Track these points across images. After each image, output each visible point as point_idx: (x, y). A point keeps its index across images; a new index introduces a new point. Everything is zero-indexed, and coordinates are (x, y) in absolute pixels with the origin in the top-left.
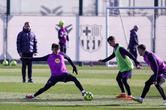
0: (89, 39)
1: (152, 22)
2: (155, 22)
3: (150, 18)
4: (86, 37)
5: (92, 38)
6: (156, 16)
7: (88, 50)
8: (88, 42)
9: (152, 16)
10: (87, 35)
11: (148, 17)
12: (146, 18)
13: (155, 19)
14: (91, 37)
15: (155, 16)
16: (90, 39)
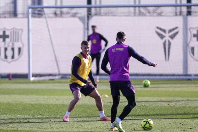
0: (6, 46)
1: (84, 23)
2: (88, 23)
4: (3, 43)
5: (11, 44)
7: (6, 59)
9: (84, 17)
10: (4, 40)
11: (79, 18)
13: (88, 20)
14: (9, 43)
15: (88, 17)
16: (9, 46)
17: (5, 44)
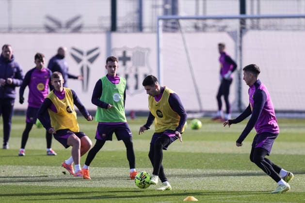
0: (127, 72)
2: (241, 41)
3: (232, 34)
4: (123, 68)
5: (133, 70)
6: (243, 30)
8: (127, 76)
9: (236, 32)
11: (229, 33)
12: (225, 35)
14: (131, 68)
15: (241, 32)
16: (131, 72)
17: (125, 69)
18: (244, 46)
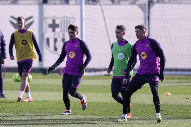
0: (56, 37)
1: (144, 12)
2: (149, 12)
3: (141, 7)
4: (53, 33)
5: (61, 35)
6: (151, 3)
7: (55, 52)
8: (56, 40)
9: (145, 5)
10: (54, 30)
11: (139, 5)
12: (136, 7)
13: (149, 9)
14: (59, 34)
15: (149, 5)
16: (59, 36)
17: (54, 34)
18: (152, 17)
